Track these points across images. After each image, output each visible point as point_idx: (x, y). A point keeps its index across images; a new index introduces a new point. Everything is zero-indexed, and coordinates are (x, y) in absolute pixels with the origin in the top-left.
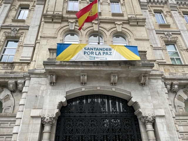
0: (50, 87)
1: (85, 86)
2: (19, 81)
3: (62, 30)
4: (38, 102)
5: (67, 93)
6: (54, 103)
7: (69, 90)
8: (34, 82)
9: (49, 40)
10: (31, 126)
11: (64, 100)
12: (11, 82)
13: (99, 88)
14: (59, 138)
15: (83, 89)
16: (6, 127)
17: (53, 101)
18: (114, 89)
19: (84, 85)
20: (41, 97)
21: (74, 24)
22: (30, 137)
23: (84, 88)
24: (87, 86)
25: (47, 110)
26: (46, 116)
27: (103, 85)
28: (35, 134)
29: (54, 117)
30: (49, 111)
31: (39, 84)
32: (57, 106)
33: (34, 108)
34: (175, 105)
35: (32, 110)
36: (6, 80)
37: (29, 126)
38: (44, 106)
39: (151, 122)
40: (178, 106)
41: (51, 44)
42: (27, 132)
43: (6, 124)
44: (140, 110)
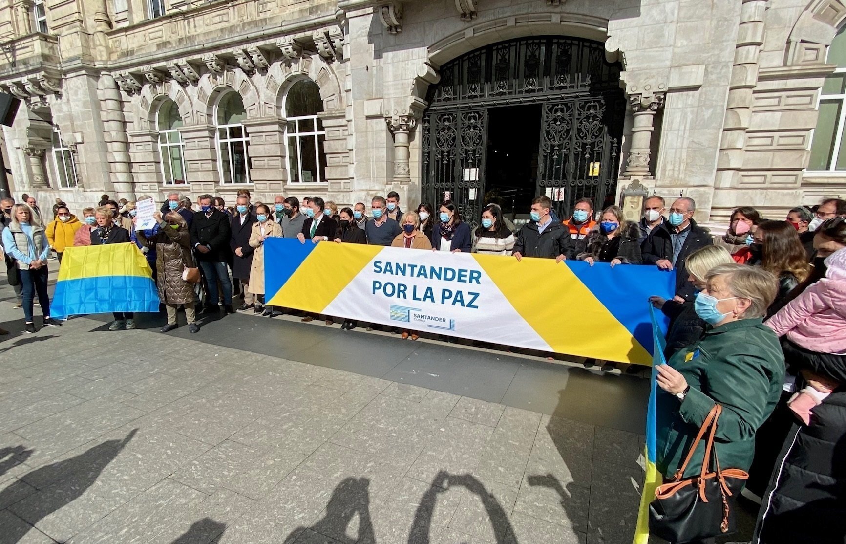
0: (391, 40)
1: (473, 23)
2: (331, 31)
4: (374, 83)
5: (429, 50)
6: (404, 81)
7: (434, 42)
8: (357, 32)
10: (370, 134)
12: (318, 35)
14: (429, 157)
16: (338, 138)
17: (402, 77)
18: (556, 19)
19: (470, 19)
20: (377, 70)
22: (373, 157)
23: (472, 29)
24: (480, 20)
25: (392, 101)
26: (391, 115)
27: (523, 9)
28: (380, 150)
29: (407, 114)
30: (397, 103)
32: (410, 88)
33: (368, 97)
34: (793, 38)
35: (366, 102)
36: (308, 33)
37: (367, 136)
38: (385, 92)
39: (649, 107)
40: (802, 41)
42: (367, 148)
43: (337, 133)
44: (623, 76)
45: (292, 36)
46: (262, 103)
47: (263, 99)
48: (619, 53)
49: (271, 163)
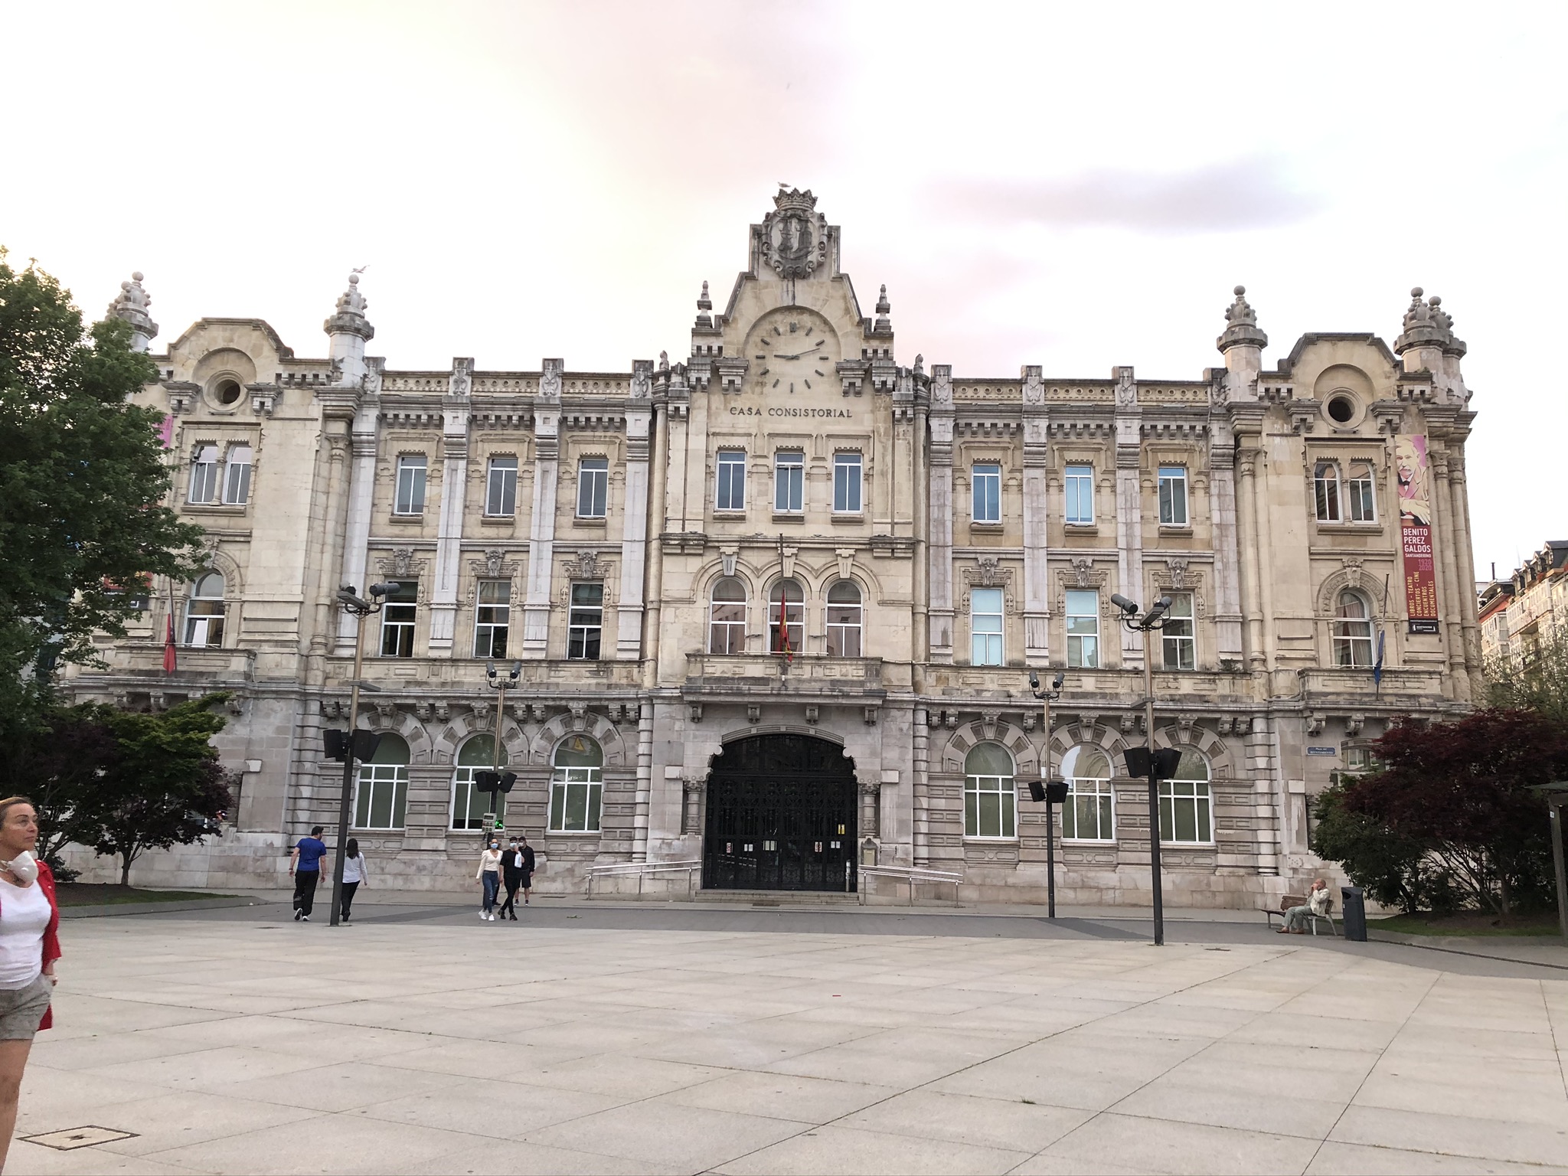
0: (693, 726)
1: (757, 723)
2: (629, 705)
3: (706, 577)
4: (675, 754)
5: (723, 736)
6: (702, 756)
7: (727, 732)
8: (662, 713)
9: (678, 608)
10: (668, 792)
11: (719, 751)
12: (614, 706)
13: (783, 729)
15: (754, 731)
16: (619, 790)
17: (700, 753)
18: (812, 732)
19: (754, 721)
20: (677, 745)
21: (734, 559)
23: (756, 728)
24: (761, 722)
25: (691, 769)
26: (690, 778)
27: (793, 723)
28: (676, 805)
30: (696, 771)
31: (671, 717)
32: (707, 761)
33: (669, 763)
34: (944, 757)
35: (667, 768)
36: (604, 703)
37: (665, 793)
38: (684, 762)
39: (872, 793)
40: (949, 759)
41: (685, 621)
42: (664, 802)
43: (617, 786)
44: (855, 772)
45: (587, 702)
46: (532, 751)
47: (534, 747)
48: (851, 759)
49: (532, 809)
